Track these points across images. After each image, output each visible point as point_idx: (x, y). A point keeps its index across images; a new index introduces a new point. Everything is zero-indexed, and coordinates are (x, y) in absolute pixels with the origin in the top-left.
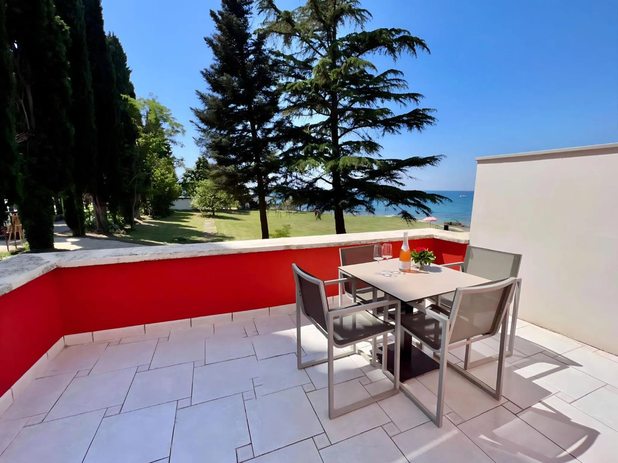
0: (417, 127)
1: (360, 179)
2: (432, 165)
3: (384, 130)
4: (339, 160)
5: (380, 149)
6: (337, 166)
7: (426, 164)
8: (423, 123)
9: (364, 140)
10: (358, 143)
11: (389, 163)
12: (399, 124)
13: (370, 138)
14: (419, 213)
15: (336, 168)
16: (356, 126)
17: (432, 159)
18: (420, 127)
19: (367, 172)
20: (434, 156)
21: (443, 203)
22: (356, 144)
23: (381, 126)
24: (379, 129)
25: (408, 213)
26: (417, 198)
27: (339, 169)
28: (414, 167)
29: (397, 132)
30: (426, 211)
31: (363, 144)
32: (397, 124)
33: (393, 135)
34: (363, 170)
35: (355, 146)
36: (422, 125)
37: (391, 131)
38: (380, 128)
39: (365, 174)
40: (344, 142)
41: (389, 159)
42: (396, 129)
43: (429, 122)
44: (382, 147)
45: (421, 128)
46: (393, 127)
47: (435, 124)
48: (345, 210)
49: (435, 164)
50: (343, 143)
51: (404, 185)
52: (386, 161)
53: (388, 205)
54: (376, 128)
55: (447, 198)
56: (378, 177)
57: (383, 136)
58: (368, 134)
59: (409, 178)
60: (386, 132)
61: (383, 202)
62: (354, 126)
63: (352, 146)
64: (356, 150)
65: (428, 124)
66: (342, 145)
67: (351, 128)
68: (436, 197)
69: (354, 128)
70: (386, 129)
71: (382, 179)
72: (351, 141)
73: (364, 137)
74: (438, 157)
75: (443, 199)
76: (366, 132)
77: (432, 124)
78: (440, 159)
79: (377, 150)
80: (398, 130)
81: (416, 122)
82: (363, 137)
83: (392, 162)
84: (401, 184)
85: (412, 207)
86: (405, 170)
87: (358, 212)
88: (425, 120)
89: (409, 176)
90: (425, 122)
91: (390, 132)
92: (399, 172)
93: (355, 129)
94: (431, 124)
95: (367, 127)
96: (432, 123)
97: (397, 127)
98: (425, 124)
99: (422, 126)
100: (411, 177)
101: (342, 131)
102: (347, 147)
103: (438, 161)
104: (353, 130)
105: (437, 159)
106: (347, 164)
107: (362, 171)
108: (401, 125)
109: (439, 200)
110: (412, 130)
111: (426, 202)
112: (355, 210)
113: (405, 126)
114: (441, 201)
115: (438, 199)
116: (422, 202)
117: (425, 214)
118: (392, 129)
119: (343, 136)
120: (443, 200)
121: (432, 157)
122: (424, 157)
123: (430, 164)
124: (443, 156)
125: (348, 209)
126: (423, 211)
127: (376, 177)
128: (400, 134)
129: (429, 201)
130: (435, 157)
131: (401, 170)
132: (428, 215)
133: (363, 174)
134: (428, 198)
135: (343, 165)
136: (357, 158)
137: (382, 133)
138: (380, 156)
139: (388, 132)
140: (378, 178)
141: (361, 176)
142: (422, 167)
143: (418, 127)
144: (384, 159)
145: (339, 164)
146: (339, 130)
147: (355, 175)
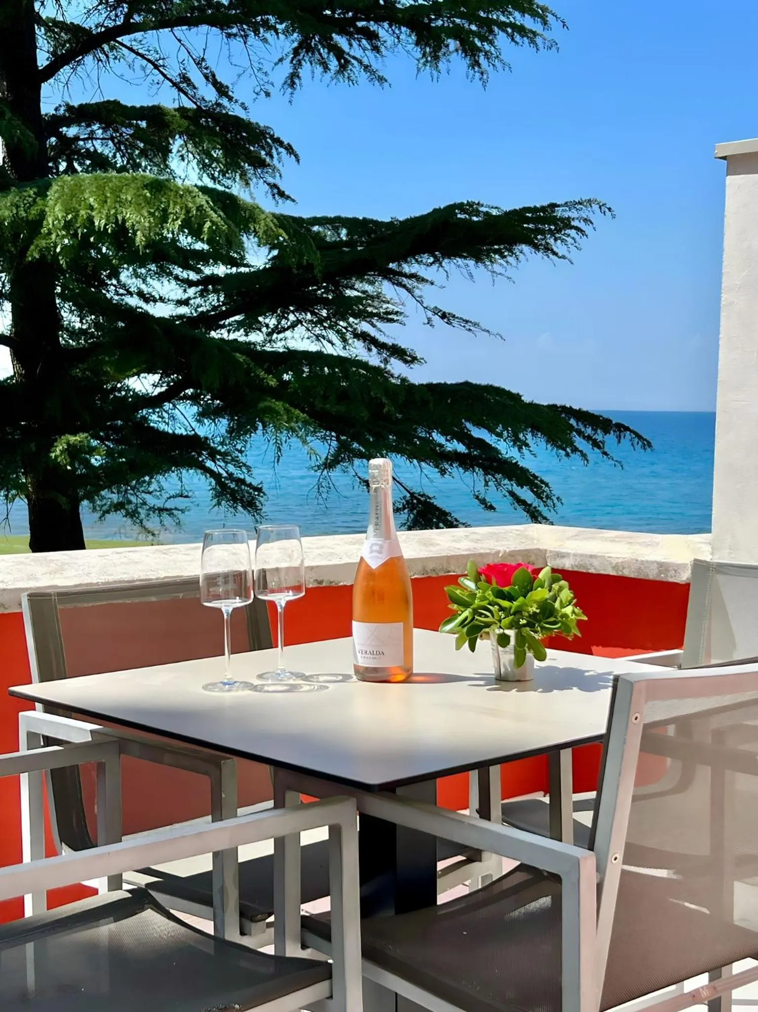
0: (464, 51)
1: (173, 318)
2: (548, 249)
3: (296, 52)
4: (42, 193)
5: (281, 160)
6: (35, 225)
7: (517, 248)
8: (491, 31)
9: (189, 104)
10: (154, 114)
11: (329, 235)
12: (373, 27)
13: (222, 90)
14: (491, 508)
15: (29, 241)
16: (137, 19)
17: (543, 221)
18: (479, 50)
19: (213, 279)
20: (553, 206)
21: (605, 453)
22: (143, 124)
23: (280, 27)
24: (265, 40)
25: (437, 508)
26: (479, 424)
27: (43, 243)
28: (460, 261)
29: (367, 68)
30: (526, 494)
31: (185, 123)
32: (360, 24)
33: (343, 83)
34: (186, 267)
35: (139, 134)
36: (491, 43)
37: (334, 64)
38: (269, 36)
39: (203, 294)
40: (75, 103)
41: (331, 215)
42: (356, 52)
43: (521, 30)
44: (289, 149)
45: (482, 60)
46: (341, 41)
47: (552, 45)
48: (92, 500)
49: (558, 247)
50: (69, 108)
51: (414, 359)
52: (316, 228)
53: (330, 464)
54: (252, 39)
55: (627, 429)
56: (274, 311)
57: (292, 85)
58: (210, 62)
59: (436, 319)
60: (306, 66)
61: (305, 442)
62: (128, 16)
63: (128, 132)
64: (143, 153)
65: (517, 38)
66: (57, 122)
67: (110, 24)
68: (573, 422)
69: (128, 28)
70: (304, 46)
71: (299, 322)
72: (116, 103)
73: (185, 79)
74: (573, 214)
75: (606, 432)
76: (198, 53)
77: (539, 40)
78: (582, 225)
79: (262, 164)
80: (369, 58)
81: (458, 21)
82: (183, 84)
83: (344, 232)
84: (397, 352)
85: (456, 471)
86: (412, 276)
87: (169, 511)
88: (503, 19)
89: (436, 311)
90: (503, 26)
91: (326, 68)
92: (387, 288)
93: (138, 35)
94: (532, 41)
95: (204, 28)
96: (535, 34)
97: (364, 42)
98: (501, 38)
99: (487, 47)
100: (444, 316)
101: (59, 44)
102: (91, 137)
103: (573, 232)
104: (125, 39)
105: (566, 223)
106: (90, 220)
107: (178, 271)
108: (382, 33)
109: (588, 438)
110: (442, 65)
111: (521, 444)
112: (151, 501)
113: (402, 37)
114: (596, 444)
115: (580, 433)
116: (505, 448)
117: (520, 509)
118: (339, 53)
119: (65, 71)
120: (610, 439)
121: (543, 209)
122: (508, 207)
123: (536, 247)
124: (595, 207)
125: (111, 496)
126: (512, 494)
127: (263, 314)
128: (381, 79)
129: (537, 443)
130: (559, 213)
131: (394, 277)
132: (535, 516)
133: (192, 291)
134: (536, 428)
135: (68, 225)
136: (146, 186)
137: (286, 68)
138: (282, 194)
139: (319, 69)
140: (272, 322)
141: (180, 303)
142: (498, 264)
143: (470, 51)
144: (306, 214)
145: (42, 215)
146: (40, 32)
147: (141, 294)
